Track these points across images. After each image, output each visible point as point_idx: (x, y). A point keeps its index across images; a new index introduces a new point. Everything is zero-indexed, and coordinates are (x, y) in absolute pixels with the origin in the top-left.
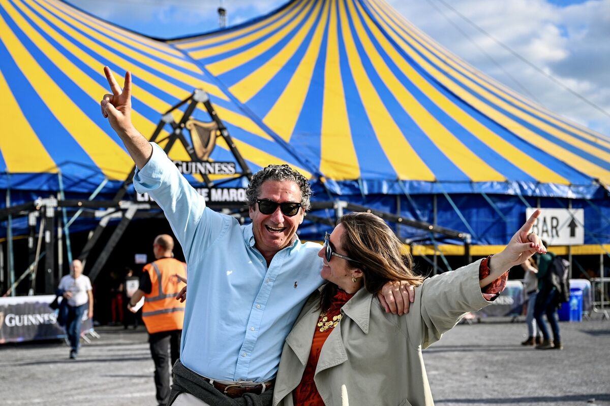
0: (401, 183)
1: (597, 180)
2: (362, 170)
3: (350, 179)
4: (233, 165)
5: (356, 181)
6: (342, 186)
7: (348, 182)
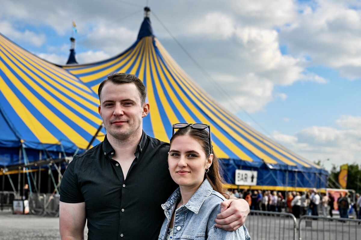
1: (263, 160)
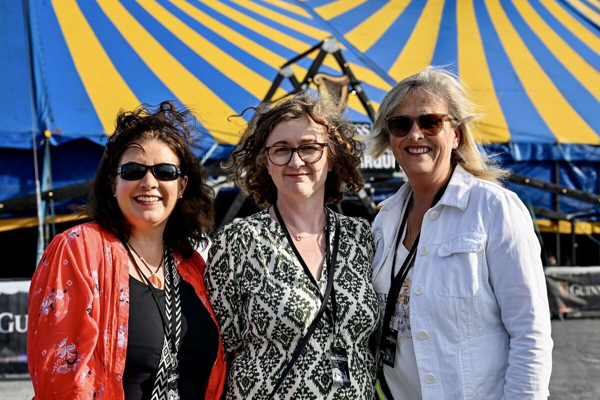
0: (561, 148)
2: (511, 131)
3: (498, 143)
4: (367, 126)
5: (507, 144)
6: (489, 151)
7: (497, 146)
